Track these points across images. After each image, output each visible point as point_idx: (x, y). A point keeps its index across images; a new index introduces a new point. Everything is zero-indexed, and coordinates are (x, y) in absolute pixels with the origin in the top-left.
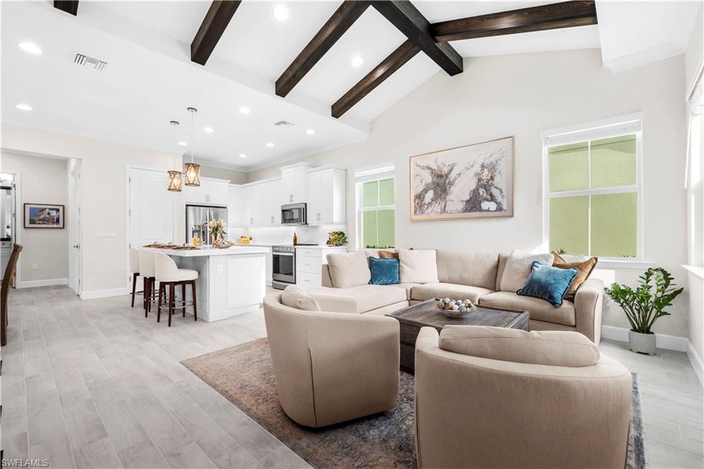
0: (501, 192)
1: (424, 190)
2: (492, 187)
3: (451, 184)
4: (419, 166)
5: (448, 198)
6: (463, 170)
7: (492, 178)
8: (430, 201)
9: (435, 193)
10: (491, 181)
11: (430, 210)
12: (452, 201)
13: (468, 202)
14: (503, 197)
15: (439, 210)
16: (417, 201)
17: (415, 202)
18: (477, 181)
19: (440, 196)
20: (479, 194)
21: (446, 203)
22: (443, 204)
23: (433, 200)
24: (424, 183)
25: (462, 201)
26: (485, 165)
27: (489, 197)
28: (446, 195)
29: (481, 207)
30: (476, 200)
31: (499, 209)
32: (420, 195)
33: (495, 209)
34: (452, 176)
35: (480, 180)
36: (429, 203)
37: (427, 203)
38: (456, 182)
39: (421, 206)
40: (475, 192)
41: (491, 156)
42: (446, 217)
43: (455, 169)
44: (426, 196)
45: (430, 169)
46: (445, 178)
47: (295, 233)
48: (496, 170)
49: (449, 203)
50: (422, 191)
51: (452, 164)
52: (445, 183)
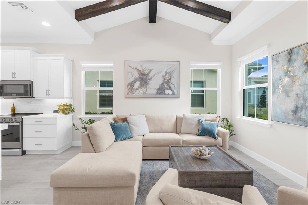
0: (174, 86)
1: (134, 81)
2: (170, 84)
3: (150, 79)
4: (131, 67)
5: (148, 86)
6: (156, 73)
7: (170, 79)
8: (138, 87)
9: (141, 84)
10: (170, 80)
11: (137, 92)
12: (150, 88)
13: (158, 89)
14: (175, 88)
15: (143, 93)
16: (129, 87)
17: (128, 87)
18: (163, 80)
19: (144, 85)
20: (164, 86)
22: (145, 90)
23: (139, 87)
24: (134, 77)
25: (155, 89)
26: (167, 72)
27: (169, 88)
28: (147, 85)
29: (165, 93)
30: (163, 89)
31: (173, 94)
32: (131, 83)
33: (171, 94)
34: (151, 75)
35: (164, 79)
36: (137, 88)
37: (135, 88)
38: (153, 79)
39: (132, 90)
40: (162, 85)
41: (170, 68)
42: (146, 96)
43: (152, 72)
44: (135, 84)
45: (138, 70)
46: (146, 76)
47: (13, 105)
48: (172, 76)
49: (148, 89)
50: (132, 82)
51: (151, 69)
52: (146, 78)
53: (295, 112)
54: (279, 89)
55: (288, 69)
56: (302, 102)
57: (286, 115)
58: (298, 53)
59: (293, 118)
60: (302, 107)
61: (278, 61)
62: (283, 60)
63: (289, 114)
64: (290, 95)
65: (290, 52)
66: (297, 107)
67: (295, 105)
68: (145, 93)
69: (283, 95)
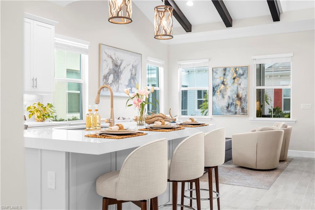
1: (109, 73)
2: (136, 80)
3: (121, 73)
4: (106, 53)
6: (125, 66)
7: (135, 75)
8: (111, 82)
9: (114, 77)
15: (116, 90)
16: (104, 81)
17: (103, 81)
18: (130, 74)
19: (116, 79)
20: (132, 82)
21: (119, 85)
22: (118, 85)
23: (113, 82)
24: (108, 68)
25: (125, 85)
26: (134, 65)
27: (135, 85)
28: (119, 80)
29: (132, 90)
32: (106, 76)
34: (122, 67)
35: (132, 74)
36: (111, 83)
37: (110, 83)
38: (123, 72)
40: (130, 80)
41: (135, 61)
42: (118, 95)
43: (123, 63)
44: (109, 77)
45: (111, 58)
46: (118, 67)
48: (137, 70)
49: (120, 85)
50: (107, 74)
51: (122, 60)
52: (118, 71)
53: (228, 108)
54: (217, 92)
55: (223, 80)
56: (231, 101)
57: (222, 110)
58: (229, 71)
59: (227, 111)
60: (232, 104)
61: (217, 73)
62: (220, 73)
63: (224, 109)
64: (225, 97)
65: (225, 69)
66: (229, 104)
67: (228, 103)
68: (118, 91)
69: (220, 97)
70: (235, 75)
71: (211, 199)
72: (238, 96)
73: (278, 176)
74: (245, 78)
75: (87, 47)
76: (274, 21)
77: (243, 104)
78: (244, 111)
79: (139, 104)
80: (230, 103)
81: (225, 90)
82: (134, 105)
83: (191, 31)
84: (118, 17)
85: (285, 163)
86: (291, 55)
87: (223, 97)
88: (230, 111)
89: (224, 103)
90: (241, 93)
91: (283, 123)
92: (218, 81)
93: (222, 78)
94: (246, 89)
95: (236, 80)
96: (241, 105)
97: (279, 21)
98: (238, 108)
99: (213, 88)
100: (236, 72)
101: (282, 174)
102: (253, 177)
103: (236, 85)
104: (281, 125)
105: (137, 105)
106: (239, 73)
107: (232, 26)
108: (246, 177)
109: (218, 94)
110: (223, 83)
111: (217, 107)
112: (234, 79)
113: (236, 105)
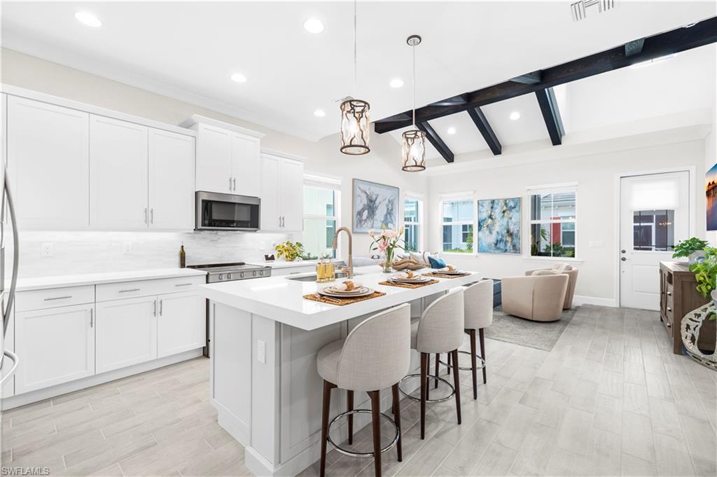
0: (394, 219)
1: (363, 209)
2: (392, 215)
3: (376, 208)
4: (360, 188)
5: (375, 217)
6: (381, 201)
7: (392, 210)
9: (368, 213)
11: (365, 225)
12: (377, 219)
13: (383, 222)
14: (395, 222)
16: (358, 217)
17: (356, 218)
19: (371, 215)
20: (387, 218)
22: (372, 222)
23: (367, 218)
24: (362, 204)
26: (390, 200)
27: (391, 221)
29: (388, 226)
32: (360, 212)
34: (377, 202)
35: (388, 209)
37: (364, 219)
38: (379, 208)
39: (360, 222)
40: (386, 215)
41: (392, 196)
43: (378, 198)
44: (364, 214)
45: (366, 193)
46: (373, 203)
47: (182, 247)
48: (393, 205)
49: (375, 222)
50: (361, 210)
51: (377, 195)
52: (373, 206)
53: (496, 244)
54: (484, 227)
55: (491, 214)
56: (500, 237)
57: (490, 246)
58: (498, 204)
59: (495, 248)
60: (501, 240)
61: (483, 206)
62: (487, 206)
63: (492, 246)
65: (493, 202)
67: (496, 240)
68: (372, 227)
69: (487, 232)
70: (505, 208)
71: (474, 369)
72: (508, 231)
73: (561, 332)
74: (517, 211)
75: (339, 182)
76: (554, 145)
77: (515, 241)
78: (516, 249)
79: (385, 248)
80: (499, 239)
81: (493, 225)
82: (379, 249)
83: (453, 161)
84: (351, 146)
85: (570, 312)
86: (577, 183)
87: (491, 233)
88: (498, 249)
89: (492, 239)
90: (512, 228)
91: (567, 264)
92: (485, 215)
93: (489, 212)
94: (519, 223)
95: (506, 214)
96: (512, 242)
97: (560, 144)
98: (509, 245)
99: (479, 223)
100: (506, 204)
101: (567, 329)
102: (529, 331)
103: (506, 219)
104: (564, 267)
105: (382, 249)
106: (509, 205)
107: (500, 153)
108: (520, 330)
109: (484, 229)
110: (490, 217)
111: (483, 243)
112: (504, 212)
113: (506, 242)
